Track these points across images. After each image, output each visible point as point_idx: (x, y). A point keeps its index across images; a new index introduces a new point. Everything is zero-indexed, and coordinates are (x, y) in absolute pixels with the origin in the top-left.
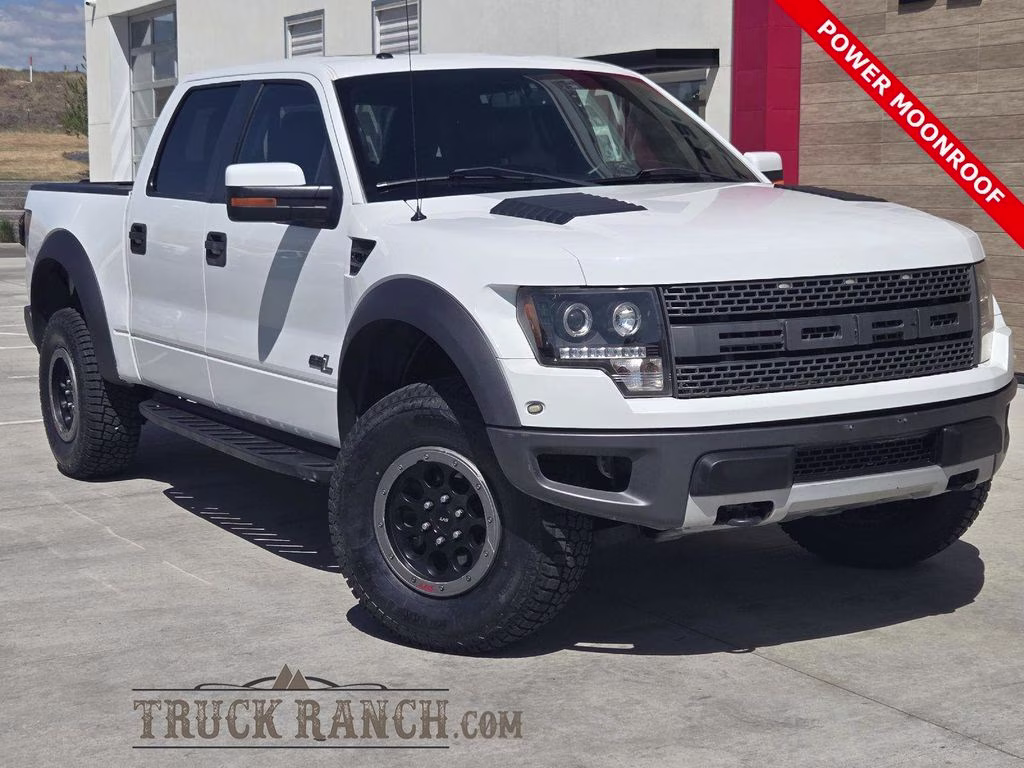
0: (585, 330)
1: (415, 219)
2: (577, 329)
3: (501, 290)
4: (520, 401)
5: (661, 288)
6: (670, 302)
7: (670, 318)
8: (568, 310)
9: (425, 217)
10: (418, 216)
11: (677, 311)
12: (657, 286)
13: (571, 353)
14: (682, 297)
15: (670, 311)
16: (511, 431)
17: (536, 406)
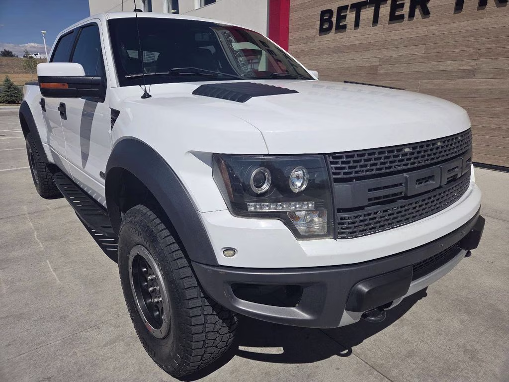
0: (265, 187)
1: (143, 97)
2: (259, 187)
3: (200, 156)
4: (218, 245)
5: (327, 156)
6: (333, 166)
7: (334, 178)
8: (254, 173)
9: (150, 96)
10: (146, 96)
11: (339, 174)
12: (324, 154)
13: (255, 206)
14: (343, 163)
15: (334, 174)
16: (210, 268)
17: (230, 251)
